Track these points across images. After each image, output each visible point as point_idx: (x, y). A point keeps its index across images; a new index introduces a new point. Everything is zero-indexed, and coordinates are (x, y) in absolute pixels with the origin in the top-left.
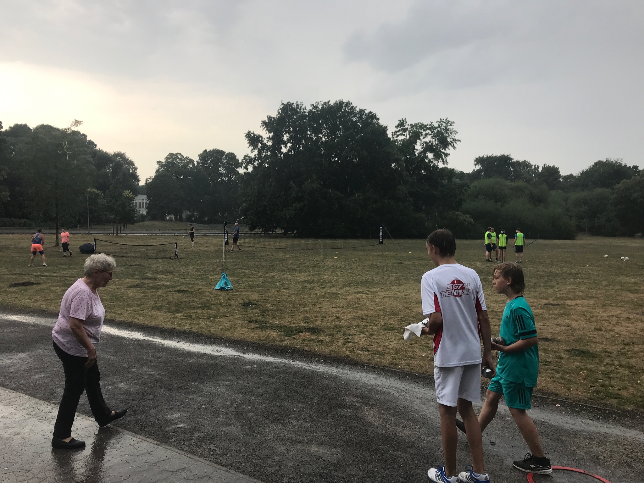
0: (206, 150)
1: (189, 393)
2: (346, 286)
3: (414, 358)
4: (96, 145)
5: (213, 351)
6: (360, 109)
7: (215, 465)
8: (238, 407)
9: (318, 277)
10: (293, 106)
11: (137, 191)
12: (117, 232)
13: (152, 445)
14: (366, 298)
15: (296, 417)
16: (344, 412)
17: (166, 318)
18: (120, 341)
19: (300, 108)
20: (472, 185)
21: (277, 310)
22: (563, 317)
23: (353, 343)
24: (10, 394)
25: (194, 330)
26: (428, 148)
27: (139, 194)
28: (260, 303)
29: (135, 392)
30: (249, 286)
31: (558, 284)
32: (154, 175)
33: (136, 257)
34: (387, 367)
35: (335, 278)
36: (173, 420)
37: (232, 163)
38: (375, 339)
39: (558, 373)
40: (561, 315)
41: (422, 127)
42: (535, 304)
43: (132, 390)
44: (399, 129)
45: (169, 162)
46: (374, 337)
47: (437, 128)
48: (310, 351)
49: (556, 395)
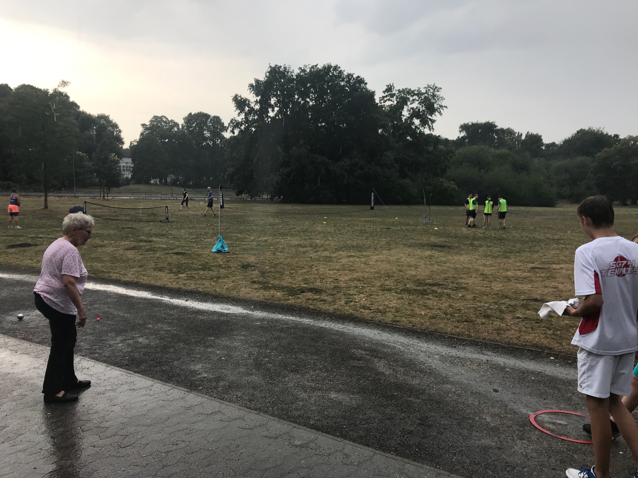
0: (191, 114)
1: (207, 347)
2: (339, 250)
3: (414, 316)
4: (79, 107)
5: (222, 309)
6: (348, 73)
7: (246, 409)
8: (257, 359)
9: (310, 241)
10: (281, 70)
11: (121, 154)
12: (104, 195)
13: (183, 392)
14: (359, 261)
15: (312, 368)
16: (355, 363)
17: (170, 278)
18: (130, 300)
19: (288, 71)
20: (457, 151)
21: (276, 272)
22: (549, 279)
23: (354, 302)
24: (37, 347)
25: (200, 289)
26: (415, 114)
27: (124, 157)
28: (258, 265)
29: (155, 346)
30: (244, 249)
31: (542, 249)
32: (139, 138)
33: (126, 220)
34: (390, 324)
35: (327, 243)
36: (197, 371)
37: (217, 127)
38: (375, 299)
39: (550, 329)
40: (548, 278)
41: (410, 92)
42: (522, 268)
43: (152, 344)
44: (386, 94)
45: (153, 125)
46: (373, 297)
47: (424, 94)
48: (316, 309)
49: (550, 349)
